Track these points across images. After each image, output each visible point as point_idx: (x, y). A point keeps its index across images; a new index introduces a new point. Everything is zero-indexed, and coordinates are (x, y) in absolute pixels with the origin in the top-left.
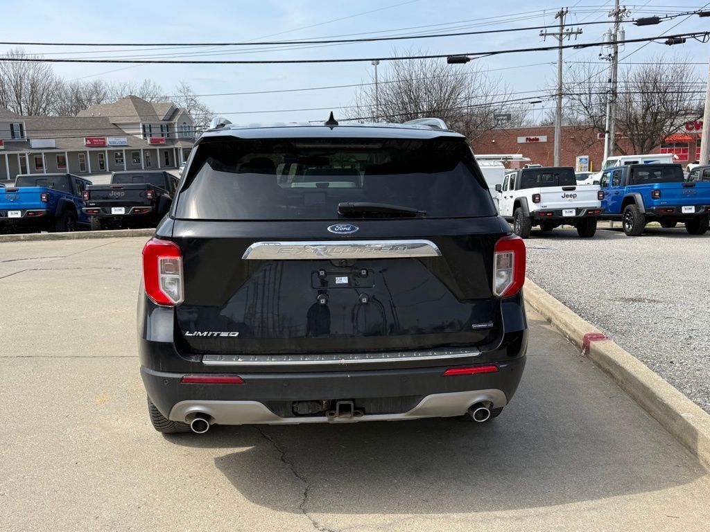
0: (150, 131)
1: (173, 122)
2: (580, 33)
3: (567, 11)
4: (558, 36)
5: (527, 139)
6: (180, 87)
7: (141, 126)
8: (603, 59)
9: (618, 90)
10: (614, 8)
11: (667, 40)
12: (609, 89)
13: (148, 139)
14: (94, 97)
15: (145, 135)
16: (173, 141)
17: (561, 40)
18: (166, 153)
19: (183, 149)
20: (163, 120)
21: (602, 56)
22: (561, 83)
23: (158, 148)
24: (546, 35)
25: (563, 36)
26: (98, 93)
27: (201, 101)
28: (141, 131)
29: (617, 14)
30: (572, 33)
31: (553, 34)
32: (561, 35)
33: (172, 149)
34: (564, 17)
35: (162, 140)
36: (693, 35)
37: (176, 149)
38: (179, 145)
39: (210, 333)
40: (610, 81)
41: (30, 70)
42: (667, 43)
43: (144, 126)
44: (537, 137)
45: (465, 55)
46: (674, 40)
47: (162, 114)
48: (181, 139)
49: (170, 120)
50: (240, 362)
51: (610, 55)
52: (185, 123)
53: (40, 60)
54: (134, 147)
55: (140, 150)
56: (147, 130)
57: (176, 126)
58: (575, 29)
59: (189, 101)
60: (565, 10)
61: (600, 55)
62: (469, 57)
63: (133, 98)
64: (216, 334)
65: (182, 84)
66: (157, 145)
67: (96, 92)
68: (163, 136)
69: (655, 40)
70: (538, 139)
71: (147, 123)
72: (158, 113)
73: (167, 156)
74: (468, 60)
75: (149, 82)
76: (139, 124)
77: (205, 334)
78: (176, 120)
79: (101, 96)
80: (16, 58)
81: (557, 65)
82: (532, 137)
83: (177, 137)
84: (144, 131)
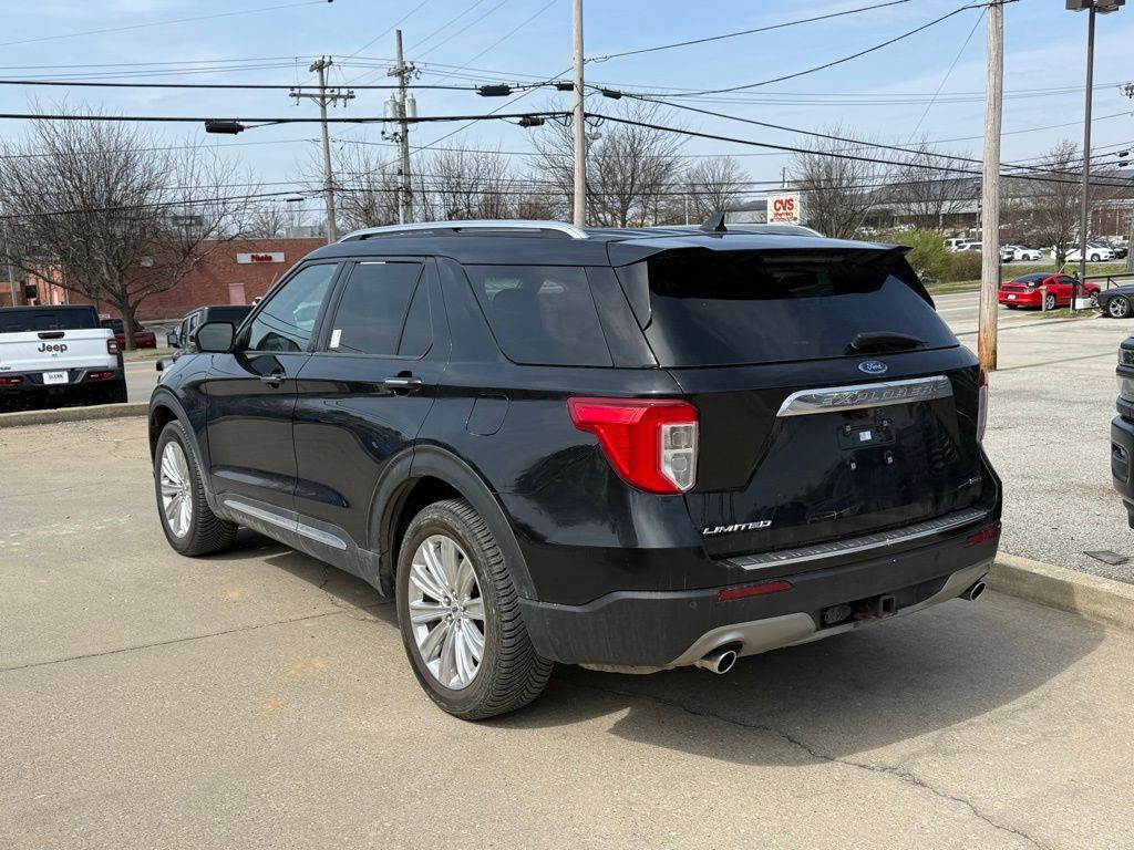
2: (352, 97)
3: (331, 63)
4: (319, 99)
5: (253, 257)
8: (387, 138)
9: (413, 187)
10: (396, 63)
11: (521, 119)
12: (400, 185)
17: (323, 106)
21: (386, 135)
22: (330, 172)
24: (299, 96)
25: (327, 100)
29: (400, 74)
30: (339, 96)
31: (311, 96)
32: (323, 97)
34: (325, 70)
36: (553, 115)
39: (736, 526)
40: (400, 173)
42: (521, 124)
44: (269, 254)
45: (235, 120)
46: (530, 120)
50: (784, 560)
51: (396, 134)
58: (344, 92)
60: (327, 60)
61: (383, 133)
62: (241, 123)
64: (744, 526)
69: (507, 119)
70: (270, 258)
74: (241, 129)
77: (730, 529)
81: (321, 144)
82: (261, 255)
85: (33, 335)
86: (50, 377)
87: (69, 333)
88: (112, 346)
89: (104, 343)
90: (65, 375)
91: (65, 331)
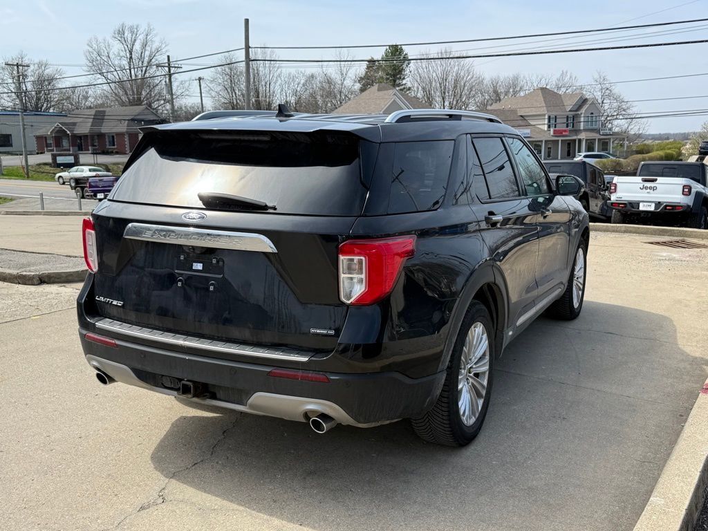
0: (556, 121)
1: (579, 113)
6: (596, 76)
7: (547, 117)
13: (552, 130)
14: (511, 90)
15: (549, 127)
16: (577, 131)
18: (569, 144)
19: (587, 140)
20: (570, 111)
23: (560, 139)
26: (515, 86)
27: (616, 90)
28: (546, 122)
33: (575, 140)
35: (565, 131)
37: (580, 141)
38: (583, 136)
41: (455, 67)
43: (549, 118)
47: (569, 105)
48: (585, 130)
49: (577, 111)
52: (592, 114)
53: (464, 57)
54: (537, 138)
55: (542, 141)
56: (552, 121)
57: (583, 115)
59: (603, 91)
63: (544, 90)
65: (599, 73)
66: (560, 136)
67: (514, 87)
68: (567, 127)
71: (553, 114)
72: (565, 104)
73: (569, 147)
75: (566, 73)
76: (545, 115)
78: (583, 111)
79: (518, 89)
80: (445, 56)
83: (582, 128)
84: (549, 121)
85: (638, 179)
86: (644, 206)
87: (660, 179)
88: (685, 190)
89: (681, 187)
90: (653, 205)
91: (658, 178)
